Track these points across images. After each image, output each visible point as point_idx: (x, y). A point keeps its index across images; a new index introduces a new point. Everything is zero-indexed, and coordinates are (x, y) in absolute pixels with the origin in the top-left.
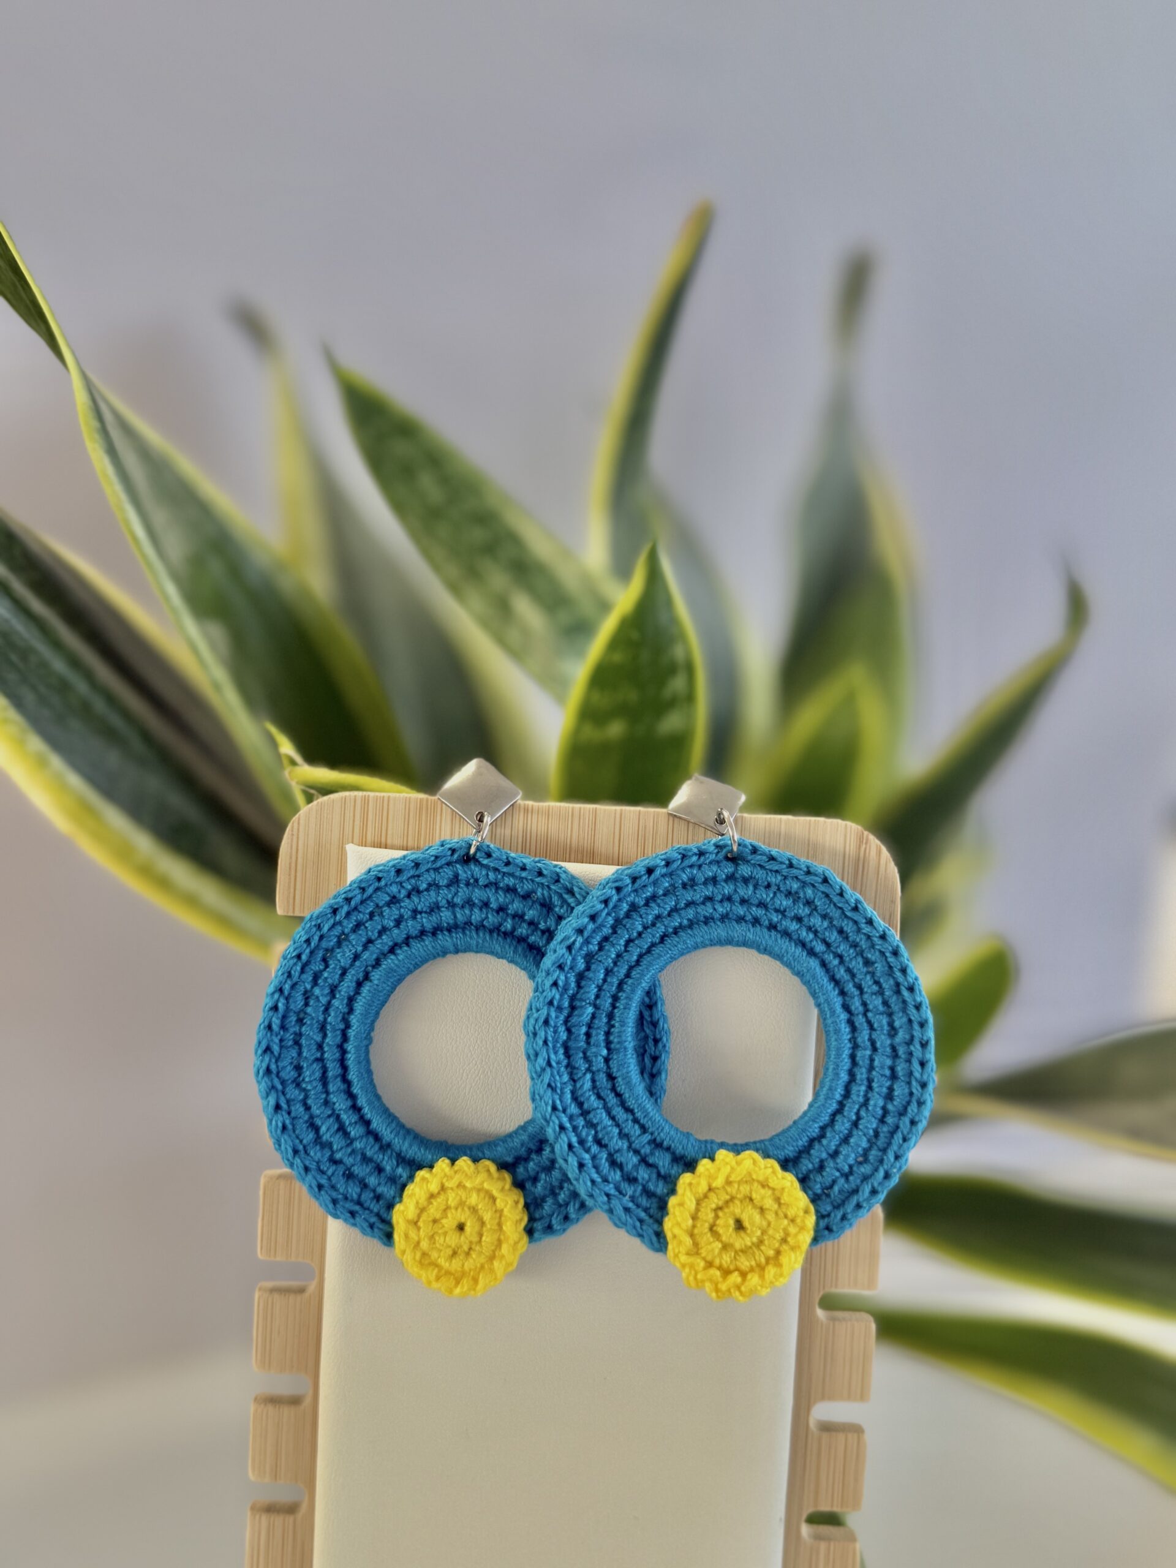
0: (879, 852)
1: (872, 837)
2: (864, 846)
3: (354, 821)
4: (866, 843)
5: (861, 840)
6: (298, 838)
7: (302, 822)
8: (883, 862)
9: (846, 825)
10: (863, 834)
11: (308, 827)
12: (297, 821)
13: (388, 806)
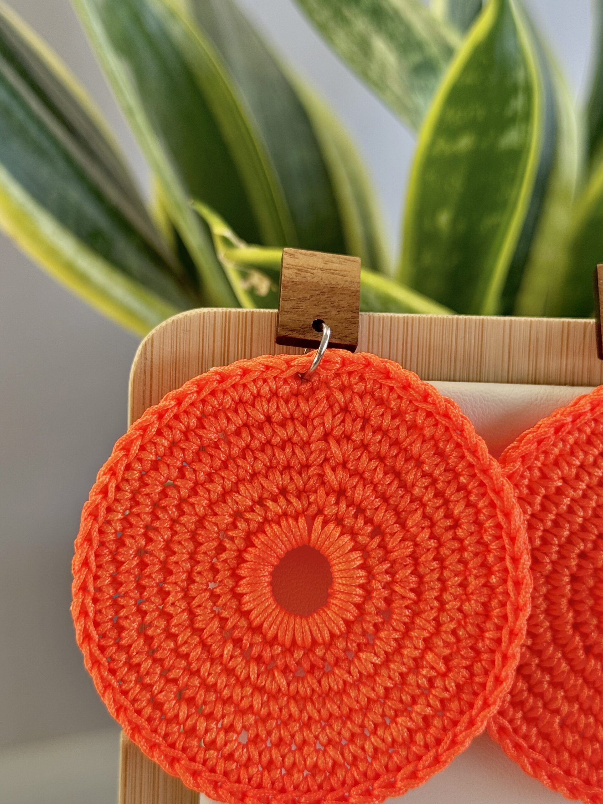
7: (155, 343)
11: (163, 349)
12: (150, 341)
13: (252, 323)
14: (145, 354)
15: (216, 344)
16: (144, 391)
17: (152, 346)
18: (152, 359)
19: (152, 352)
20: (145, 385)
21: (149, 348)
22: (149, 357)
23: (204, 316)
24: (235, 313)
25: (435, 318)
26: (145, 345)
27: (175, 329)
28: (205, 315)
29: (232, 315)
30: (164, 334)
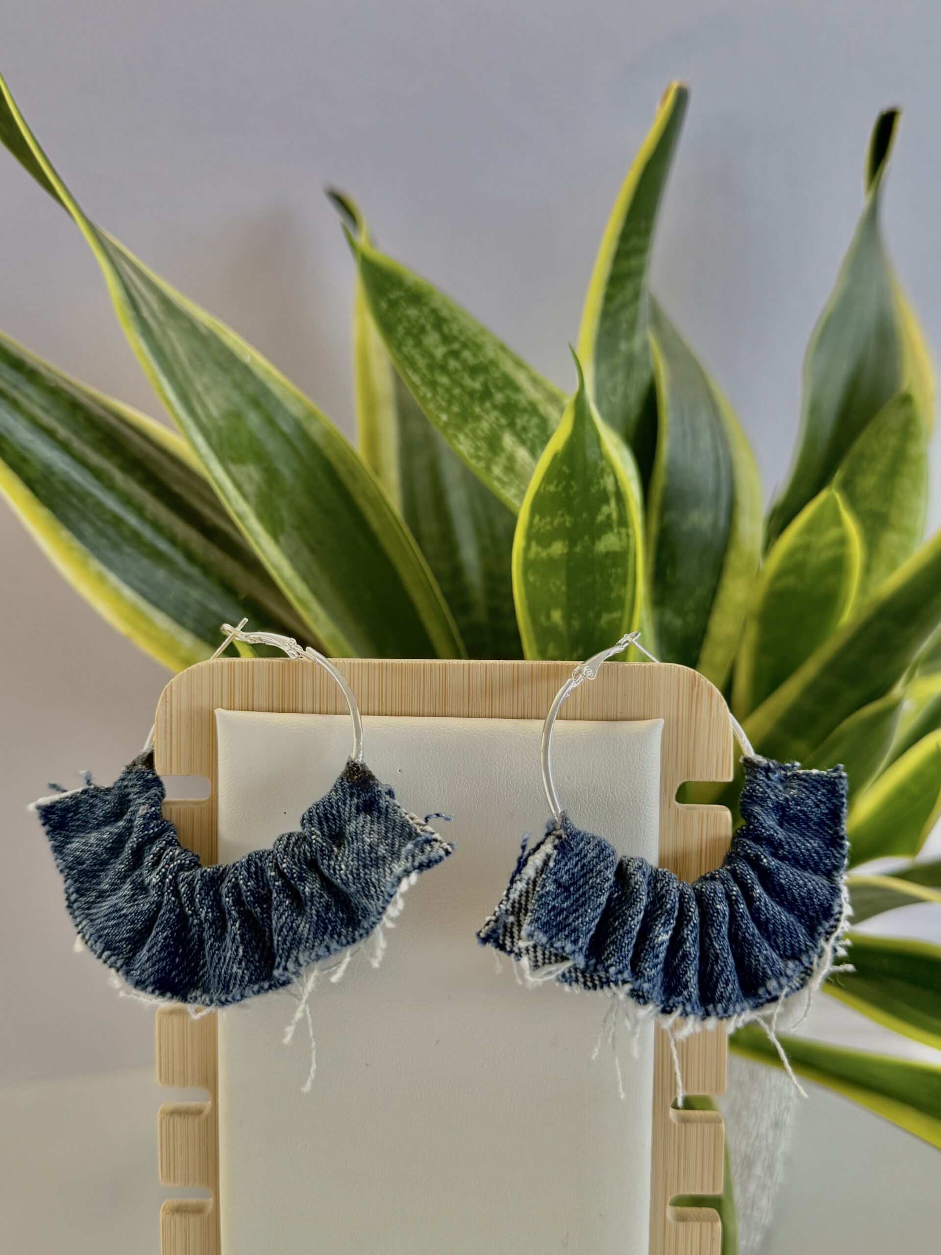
1: (704, 679)
2: (696, 688)
4: (699, 686)
6: (171, 704)
7: (174, 689)
8: (714, 702)
10: (696, 677)
11: (180, 694)
12: (169, 689)
13: (253, 670)
14: (166, 698)
15: (224, 688)
16: (166, 728)
17: (171, 691)
18: (171, 701)
19: (171, 696)
20: (166, 723)
21: (168, 692)
22: (168, 700)
23: (213, 665)
24: (239, 663)
25: (405, 664)
26: (166, 690)
27: (190, 678)
29: (236, 665)
30: (180, 683)
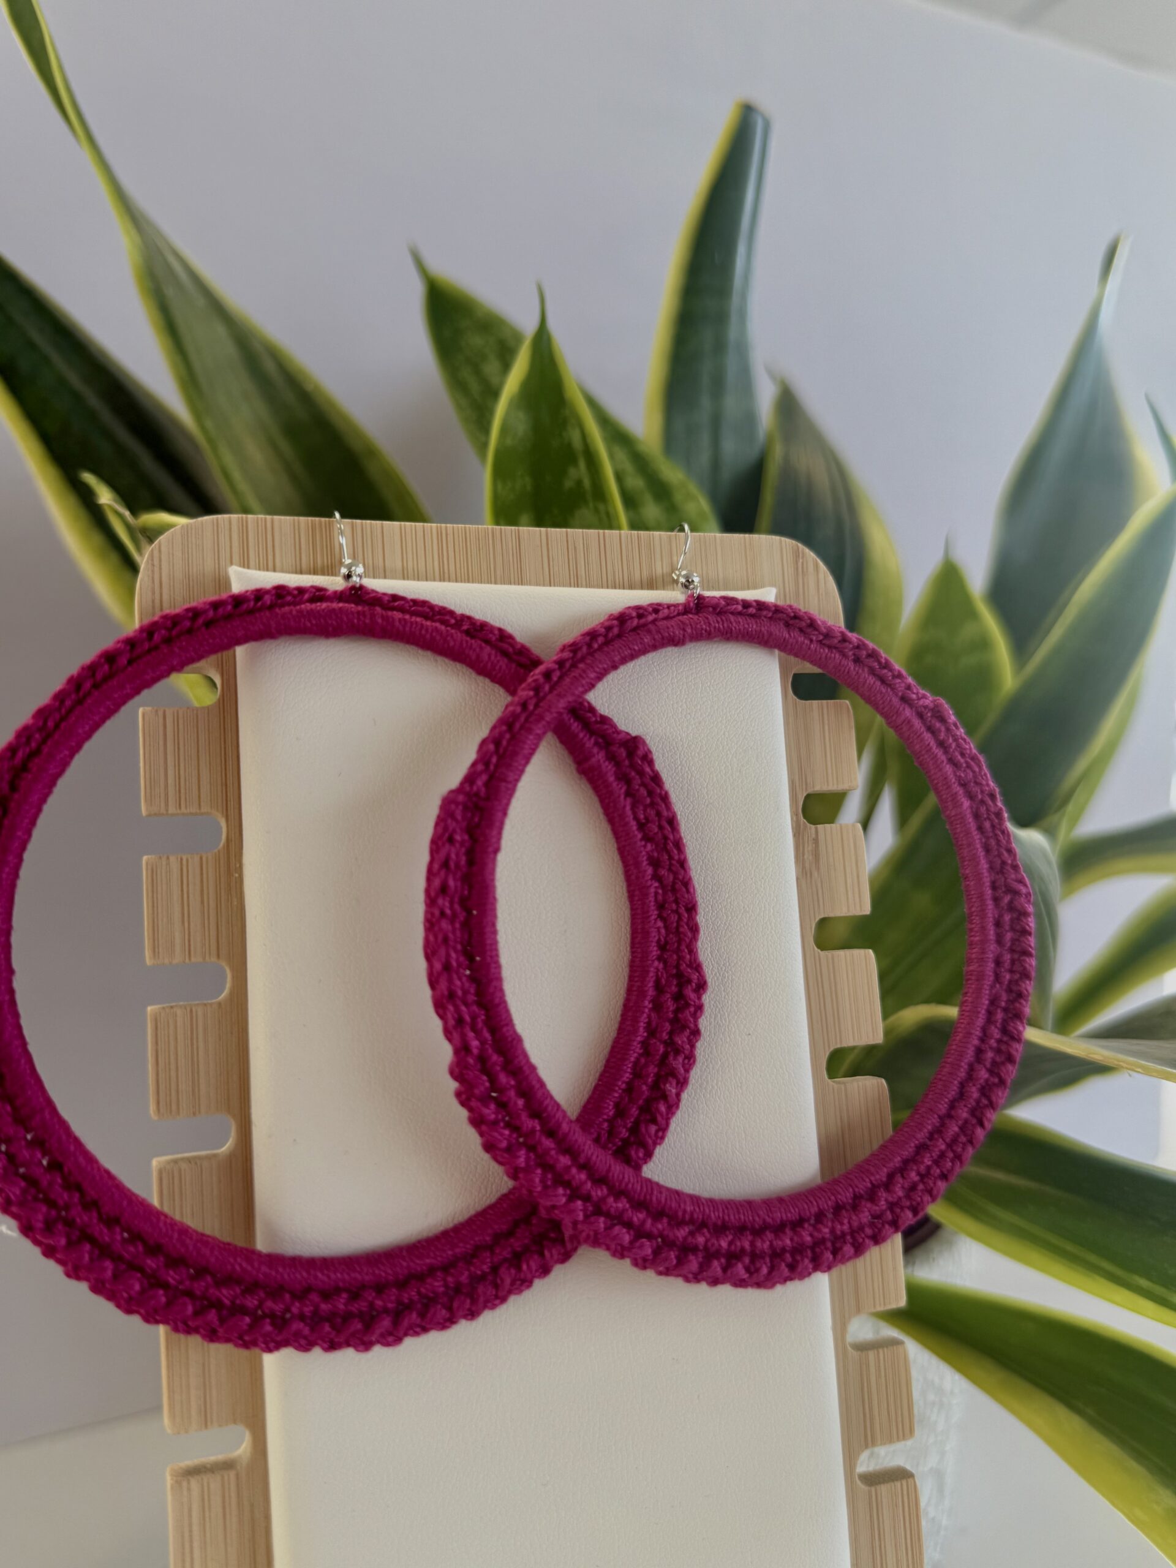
0: (817, 566)
1: (807, 550)
2: (801, 560)
3: (231, 547)
4: (803, 557)
5: (797, 554)
6: (160, 569)
7: (163, 549)
8: (821, 576)
9: (781, 541)
10: (798, 546)
11: (173, 555)
12: (157, 547)
17: (160, 551)
18: (160, 566)
19: (160, 558)
21: (156, 553)
22: (156, 562)
26: (152, 550)
27: (186, 533)
28: (219, 522)
30: (173, 539)
